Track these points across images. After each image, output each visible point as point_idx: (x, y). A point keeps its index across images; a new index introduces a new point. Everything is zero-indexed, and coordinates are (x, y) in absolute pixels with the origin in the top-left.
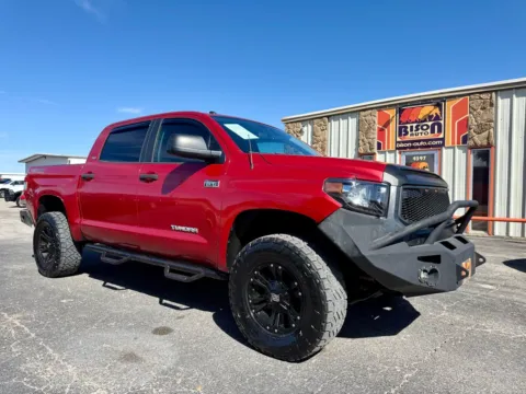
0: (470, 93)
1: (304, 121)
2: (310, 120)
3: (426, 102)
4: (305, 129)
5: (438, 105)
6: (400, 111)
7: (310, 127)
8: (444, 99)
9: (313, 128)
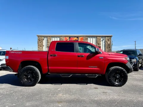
0: (84, 36)
1: (45, 37)
2: (47, 37)
3: (75, 37)
4: (45, 39)
5: (78, 38)
6: (70, 38)
7: (46, 39)
8: (79, 37)
9: (47, 39)
